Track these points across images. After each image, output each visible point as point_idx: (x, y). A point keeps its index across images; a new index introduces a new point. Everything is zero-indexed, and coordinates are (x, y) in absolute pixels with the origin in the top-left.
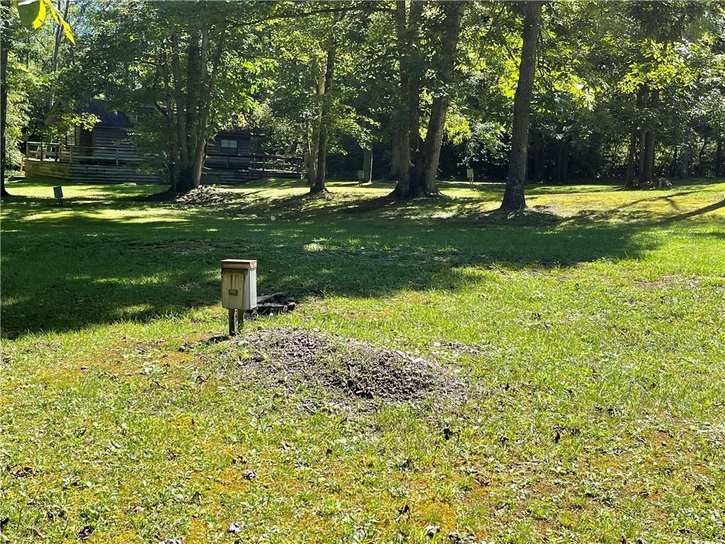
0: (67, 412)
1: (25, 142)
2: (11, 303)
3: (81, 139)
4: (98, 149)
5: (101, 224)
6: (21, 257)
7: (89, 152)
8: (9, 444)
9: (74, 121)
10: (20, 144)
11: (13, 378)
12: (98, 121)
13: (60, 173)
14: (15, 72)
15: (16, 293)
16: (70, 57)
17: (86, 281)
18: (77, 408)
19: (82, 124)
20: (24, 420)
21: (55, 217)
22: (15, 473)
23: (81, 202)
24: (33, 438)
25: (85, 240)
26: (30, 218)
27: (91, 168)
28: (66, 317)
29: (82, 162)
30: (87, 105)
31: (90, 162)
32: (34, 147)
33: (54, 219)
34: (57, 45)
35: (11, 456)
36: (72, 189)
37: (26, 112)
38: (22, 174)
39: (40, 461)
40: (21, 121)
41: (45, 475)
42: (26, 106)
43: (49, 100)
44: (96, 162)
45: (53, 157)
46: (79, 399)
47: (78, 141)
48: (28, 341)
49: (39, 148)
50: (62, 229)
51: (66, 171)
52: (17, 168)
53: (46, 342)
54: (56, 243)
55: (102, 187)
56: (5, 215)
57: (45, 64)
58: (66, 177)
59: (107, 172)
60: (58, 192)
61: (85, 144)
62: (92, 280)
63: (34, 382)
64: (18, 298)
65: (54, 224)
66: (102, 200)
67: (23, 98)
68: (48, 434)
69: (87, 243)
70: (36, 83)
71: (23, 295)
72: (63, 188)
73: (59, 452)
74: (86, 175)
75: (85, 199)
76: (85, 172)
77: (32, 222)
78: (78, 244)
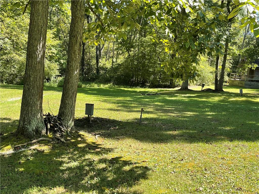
0: (253, 170)
1: (230, 74)
2: (228, 129)
3: (250, 73)
4: (255, 76)
5: (257, 104)
6: (230, 113)
7: (253, 77)
8: (233, 178)
9: (249, 66)
10: (228, 74)
11: (233, 155)
12: (258, 66)
13: (241, 84)
14: (230, 49)
15: (230, 125)
16: (248, 44)
17: (254, 124)
18: (256, 170)
19: (252, 67)
20: (238, 171)
21: (240, 100)
22: (236, 188)
23: (249, 95)
24: (241, 178)
25: (252, 109)
26: (231, 100)
27: (252, 83)
28: (249, 136)
29: (249, 81)
30: (254, 61)
31: (252, 81)
32: (233, 75)
33: (240, 101)
34: (244, 40)
35: (234, 182)
36: (245, 90)
37: (231, 63)
38: (228, 84)
39: (244, 186)
40: (229, 66)
41: (247, 192)
42: (231, 61)
43: (239, 59)
44: (254, 81)
45: (239, 79)
46: (257, 167)
47: (248, 73)
48: (236, 143)
49: (234, 75)
50: (243, 104)
51: (243, 84)
52: (226, 82)
53: (242, 144)
54: (242, 109)
55: (256, 90)
56: (223, 98)
57: (239, 47)
58: (243, 86)
59: (258, 85)
60: (241, 91)
61: (251, 74)
62: (256, 124)
63: (240, 158)
64: (230, 127)
65: (239, 102)
66: (256, 95)
67: (230, 58)
68: (247, 177)
69: (253, 110)
70: (237, 53)
71: (233, 127)
72: (243, 90)
73: (251, 184)
74: (250, 85)
75: (250, 94)
76: (250, 84)
77: (232, 101)
78: (250, 110)
